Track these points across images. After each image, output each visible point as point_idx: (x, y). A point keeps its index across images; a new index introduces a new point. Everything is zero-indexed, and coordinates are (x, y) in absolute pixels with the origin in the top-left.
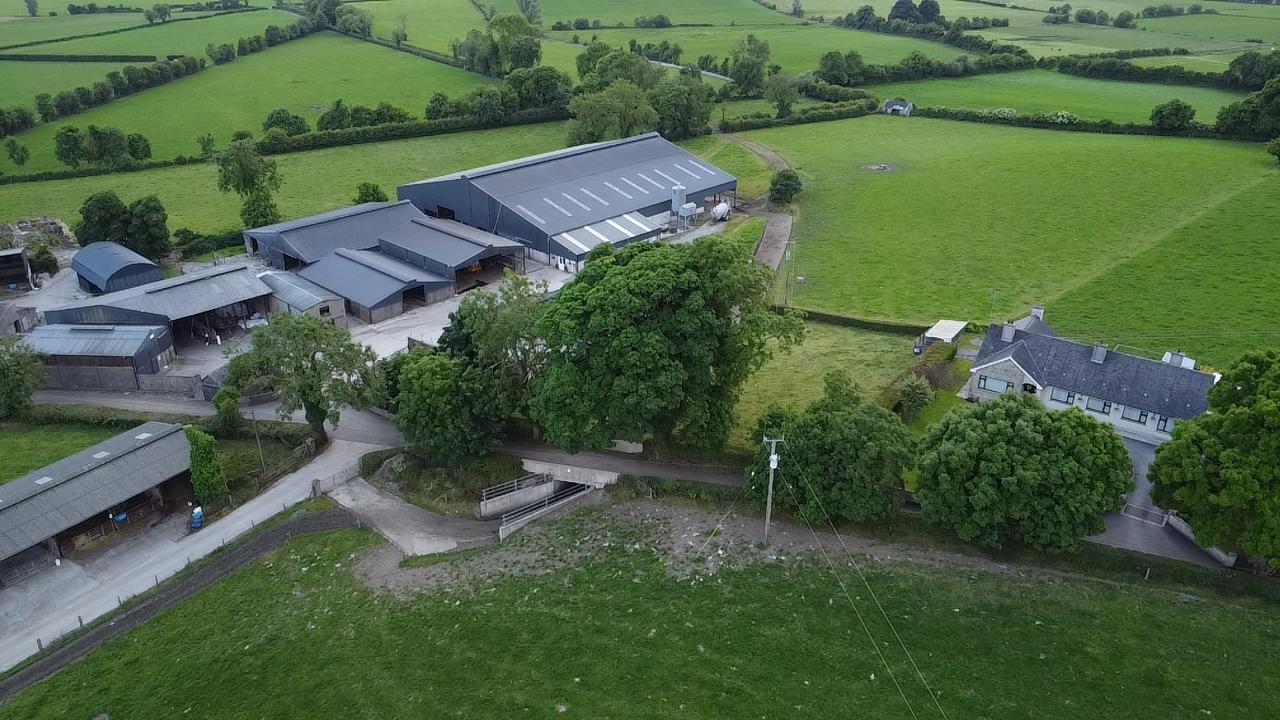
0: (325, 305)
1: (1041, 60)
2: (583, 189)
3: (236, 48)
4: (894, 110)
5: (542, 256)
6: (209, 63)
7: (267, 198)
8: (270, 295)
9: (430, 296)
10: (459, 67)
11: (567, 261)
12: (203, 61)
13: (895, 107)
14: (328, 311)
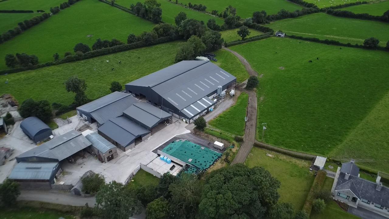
0: (111, 150)
1: (321, 9)
2: (188, 88)
3: (59, 7)
4: (279, 35)
5: (177, 116)
6: (51, 14)
7: (83, 93)
8: (91, 145)
9: (143, 138)
10: (134, 14)
11: (186, 119)
12: (49, 14)
13: (279, 34)
14: (111, 151)
